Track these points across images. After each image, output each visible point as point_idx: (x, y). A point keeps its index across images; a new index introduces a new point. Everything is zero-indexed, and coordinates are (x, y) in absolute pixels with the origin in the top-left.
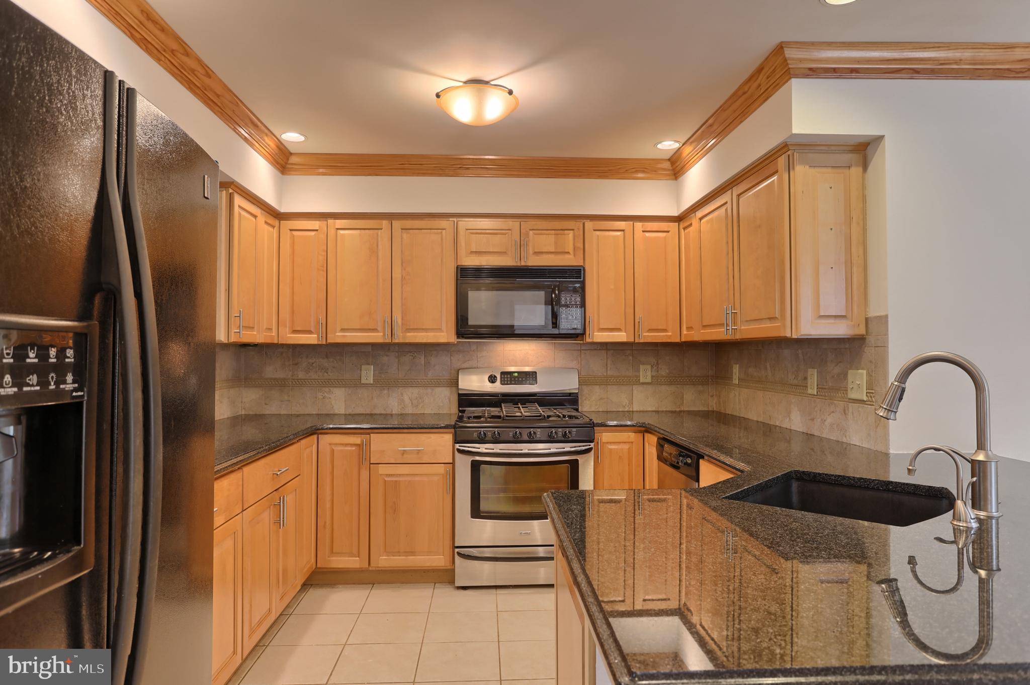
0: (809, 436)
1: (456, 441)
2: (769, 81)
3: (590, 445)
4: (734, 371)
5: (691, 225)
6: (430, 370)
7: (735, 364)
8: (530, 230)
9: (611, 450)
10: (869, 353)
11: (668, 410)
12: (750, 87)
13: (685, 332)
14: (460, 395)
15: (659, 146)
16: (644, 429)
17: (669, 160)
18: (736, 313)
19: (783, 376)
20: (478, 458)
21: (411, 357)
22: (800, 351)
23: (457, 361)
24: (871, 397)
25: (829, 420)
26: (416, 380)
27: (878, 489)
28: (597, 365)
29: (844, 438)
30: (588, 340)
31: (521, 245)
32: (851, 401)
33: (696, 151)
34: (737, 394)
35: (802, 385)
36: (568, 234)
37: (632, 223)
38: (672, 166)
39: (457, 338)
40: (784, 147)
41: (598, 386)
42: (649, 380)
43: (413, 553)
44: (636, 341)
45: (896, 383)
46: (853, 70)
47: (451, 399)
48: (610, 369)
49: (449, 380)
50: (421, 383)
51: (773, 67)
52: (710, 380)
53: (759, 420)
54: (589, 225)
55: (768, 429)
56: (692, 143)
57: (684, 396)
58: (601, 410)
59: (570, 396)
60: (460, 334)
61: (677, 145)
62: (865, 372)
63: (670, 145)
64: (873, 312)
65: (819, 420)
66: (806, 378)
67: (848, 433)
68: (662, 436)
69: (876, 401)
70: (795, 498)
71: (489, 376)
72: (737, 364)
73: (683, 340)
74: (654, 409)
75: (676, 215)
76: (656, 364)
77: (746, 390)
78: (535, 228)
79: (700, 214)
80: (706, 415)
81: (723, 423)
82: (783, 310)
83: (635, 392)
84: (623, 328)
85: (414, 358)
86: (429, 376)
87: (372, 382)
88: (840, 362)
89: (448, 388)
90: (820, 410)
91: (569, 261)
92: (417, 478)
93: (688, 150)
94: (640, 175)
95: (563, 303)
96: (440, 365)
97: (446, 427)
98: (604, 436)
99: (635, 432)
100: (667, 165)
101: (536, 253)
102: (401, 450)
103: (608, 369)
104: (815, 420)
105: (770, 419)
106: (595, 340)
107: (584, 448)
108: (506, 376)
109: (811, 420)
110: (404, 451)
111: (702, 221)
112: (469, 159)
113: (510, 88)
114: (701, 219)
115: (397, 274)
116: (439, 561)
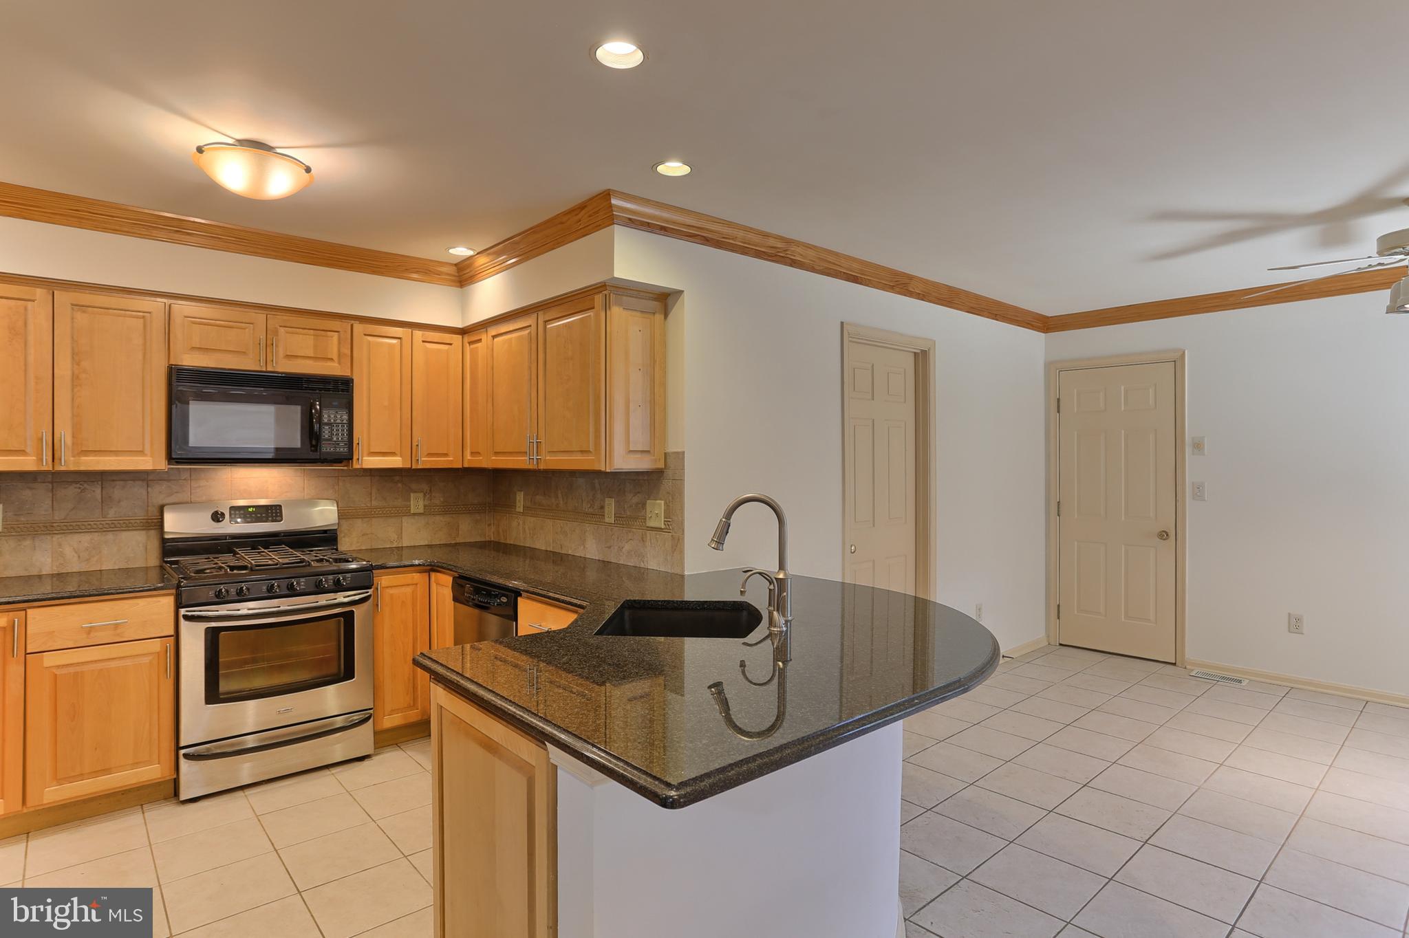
0: (605, 564)
1: (179, 605)
2: (590, 220)
3: (368, 592)
4: (518, 498)
5: (480, 340)
6: (112, 508)
7: (519, 491)
8: (281, 326)
9: (392, 595)
10: (667, 485)
11: (442, 543)
12: (569, 219)
13: (468, 457)
14: (164, 541)
15: (451, 251)
16: (429, 568)
17: (456, 265)
18: (540, 442)
19: (577, 505)
20: (214, 624)
21: (77, 489)
22: (596, 481)
23: (158, 494)
24: (668, 525)
25: (627, 547)
26: (86, 523)
27: (696, 609)
28: (359, 495)
29: (642, 563)
30: (356, 466)
31: (269, 345)
32: (649, 529)
33: (494, 264)
34: (521, 523)
35: (599, 515)
36: (332, 337)
37: (410, 330)
38: (458, 272)
39: (169, 464)
40: (601, 287)
41: (360, 520)
42: (421, 510)
43: (107, 771)
44: (413, 467)
45: (724, 520)
46: (663, 229)
47: (148, 547)
48: (376, 498)
49: (145, 521)
50: (95, 526)
51: (598, 209)
52: (487, 508)
53: (548, 549)
54: (358, 328)
55: (558, 558)
56: (489, 254)
57: (460, 527)
58: (364, 548)
59: (326, 533)
60: (170, 458)
61: (471, 253)
62: (663, 502)
63: (462, 252)
64: (672, 448)
65: (616, 547)
66: (602, 507)
67: (646, 559)
68: (456, 575)
69: (673, 529)
70: (627, 626)
71: (213, 514)
72: (521, 491)
73: (466, 465)
74: (426, 543)
75: (461, 327)
76: (428, 491)
77: (533, 519)
78: (288, 325)
79: (493, 331)
80: (483, 545)
81: (503, 553)
82: (597, 444)
83: (405, 524)
84: (398, 452)
85: (83, 491)
86: (109, 516)
88: (639, 492)
89: (144, 532)
90: (618, 538)
91: (333, 369)
92: (113, 664)
93: (482, 260)
94: (415, 276)
95: (326, 421)
96: (130, 502)
98: (384, 580)
99: (420, 572)
100: (452, 270)
101: (288, 357)
102: (87, 627)
103: (373, 498)
104: (612, 548)
105: (562, 548)
106: (365, 466)
107: (357, 598)
108: (237, 512)
109: (607, 547)
110: (91, 627)
111: (495, 340)
112: (194, 222)
113: (307, 164)
114: (494, 337)
115: (62, 370)
116: (154, 771)
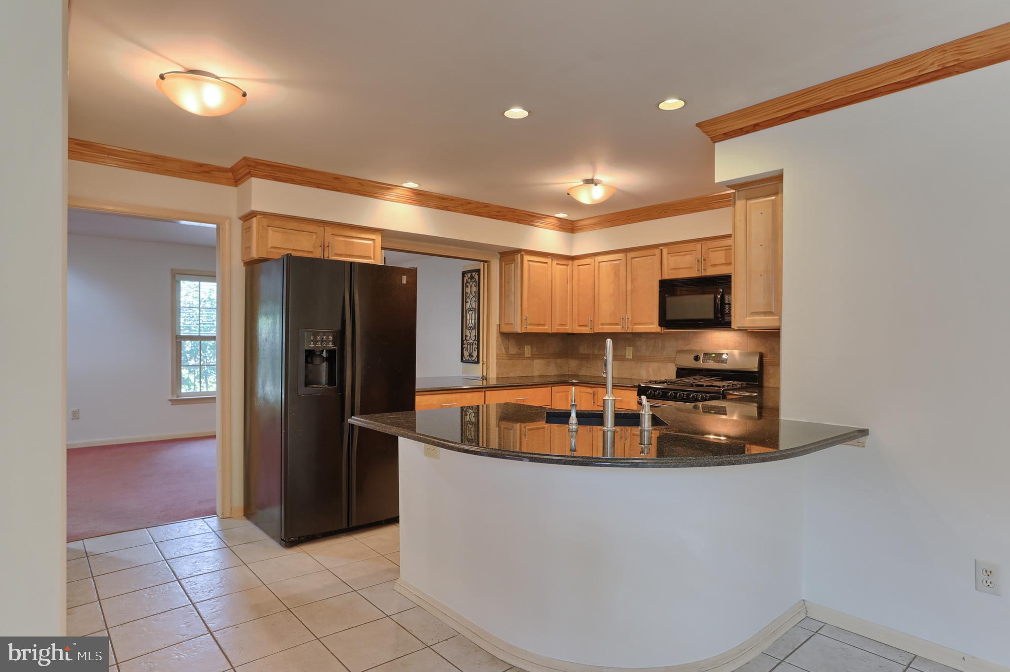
6: (665, 351)
8: (708, 249)
21: (653, 342)
23: (680, 344)
39: (659, 328)
60: (661, 326)
71: (694, 357)
78: (712, 247)
85: (655, 342)
87: (632, 358)
96: (671, 348)
97: (634, 387)
101: (713, 266)
108: (705, 356)
115: (629, 288)
